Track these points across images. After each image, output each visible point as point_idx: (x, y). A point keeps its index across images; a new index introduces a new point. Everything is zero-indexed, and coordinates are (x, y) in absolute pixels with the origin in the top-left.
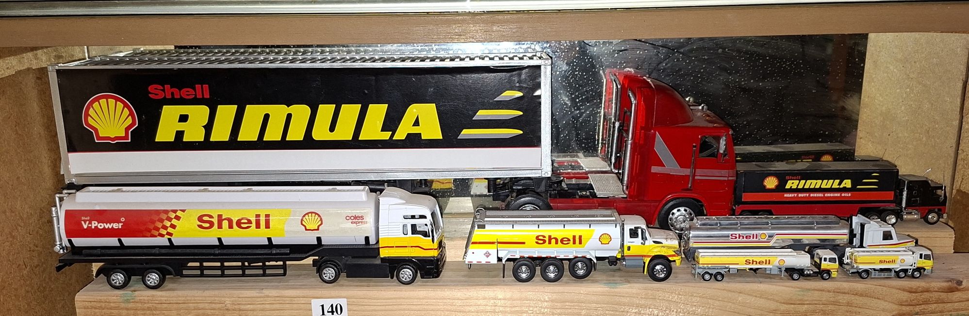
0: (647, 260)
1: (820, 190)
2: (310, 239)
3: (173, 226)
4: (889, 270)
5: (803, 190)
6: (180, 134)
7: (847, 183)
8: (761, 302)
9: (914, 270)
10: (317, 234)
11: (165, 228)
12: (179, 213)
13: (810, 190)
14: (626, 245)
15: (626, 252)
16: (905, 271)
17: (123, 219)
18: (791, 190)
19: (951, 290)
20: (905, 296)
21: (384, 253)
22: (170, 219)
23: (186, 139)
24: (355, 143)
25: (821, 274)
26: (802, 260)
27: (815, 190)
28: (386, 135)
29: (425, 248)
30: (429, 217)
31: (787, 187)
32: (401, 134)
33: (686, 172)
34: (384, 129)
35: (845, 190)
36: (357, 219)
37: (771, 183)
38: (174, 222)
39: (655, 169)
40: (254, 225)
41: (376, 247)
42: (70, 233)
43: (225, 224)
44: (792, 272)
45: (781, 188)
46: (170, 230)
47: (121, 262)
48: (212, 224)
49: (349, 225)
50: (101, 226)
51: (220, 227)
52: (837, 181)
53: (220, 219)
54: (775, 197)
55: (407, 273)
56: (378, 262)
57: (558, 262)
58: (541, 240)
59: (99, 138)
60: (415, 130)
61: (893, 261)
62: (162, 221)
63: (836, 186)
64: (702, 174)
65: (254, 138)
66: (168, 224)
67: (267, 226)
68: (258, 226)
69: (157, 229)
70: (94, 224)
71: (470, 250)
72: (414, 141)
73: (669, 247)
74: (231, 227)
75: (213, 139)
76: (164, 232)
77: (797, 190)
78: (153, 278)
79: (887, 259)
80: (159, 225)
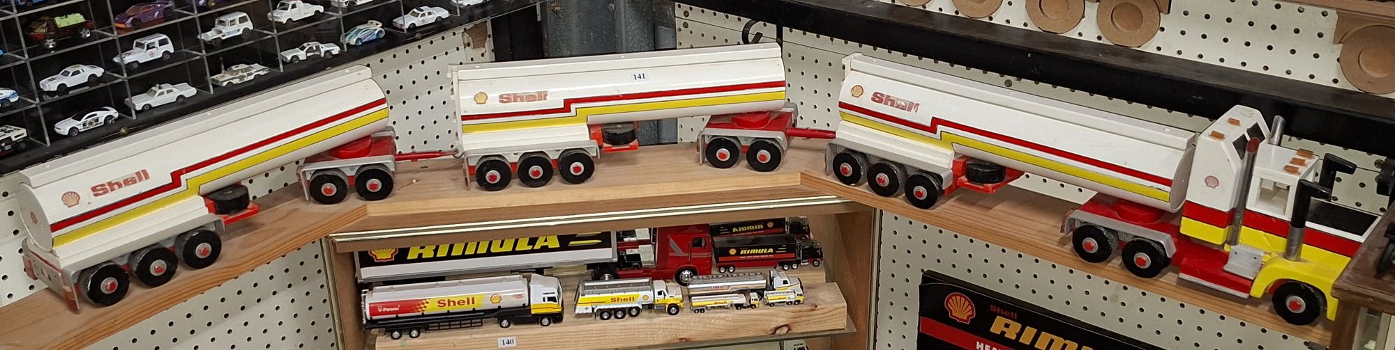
0: (667, 306)
1: (758, 254)
2: (496, 306)
3: (425, 307)
4: (784, 302)
5: (749, 255)
6: (420, 255)
7: (771, 250)
8: (722, 322)
9: (795, 302)
10: (499, 305)
11: (421, 308)
12: (428, 301)
13: (753, 254)
14: (656, 299)
15: (656, 303)
16: (791, 302)
17: (399, 306)
18: (743, 255)
19: (813, 310)
20: (791, 314)
21: (533, 312)
22: (423, 304)
23: (423, 257)
24: (514, 252)
25: (752, 306)
26: (742, 299)
27: (755, 254)
28: (530, 247)
29: (554, 308)
30: (556, 293)
31: (742, 253)
32: (537, 247)
33: (686, 255)
34: (529, 245)
35: (770, 253)
36: (519, 296)
37: (733, 252)
38: (426, 305)
39: (671, 254)
40: (466, 303)
41: (528, 308)
42: (372, 314)
43: (452, 304)
44: (739, 306)
45: (738, 254)
46: (424, 309)
47: (397, 326)
48: (445, 304)
49: (515, 299)
50: (388, 310)
51: (449, 305)
52: (766, 250)
53: (449, 301)
54: (736, 258)
55: (545, 321)
56: (530, 316)
57: (623, 310)
58: (613, 300)
59: (377, 260)
60: (545, 244)
61: (785, 298)
62: (419, 305)
63: (765, 252)
64: (695, 255)
65: (460, 254)
66: (422, 306)
67: (473, 303)
68: (468, 303)
69: (417, 309)
70: (385, 309)
71: (577, 307)
72: (545, 249)
73: (677, 299)
74: (455, 304)
75: (438, 256)
76: (420, 310)
77: (746, 255)
78: (414, 333)
79: (782, 297)
80: (418, 307)
